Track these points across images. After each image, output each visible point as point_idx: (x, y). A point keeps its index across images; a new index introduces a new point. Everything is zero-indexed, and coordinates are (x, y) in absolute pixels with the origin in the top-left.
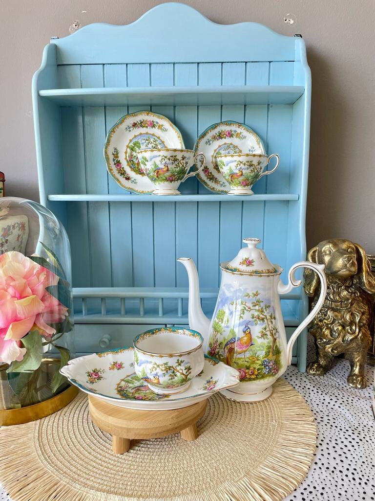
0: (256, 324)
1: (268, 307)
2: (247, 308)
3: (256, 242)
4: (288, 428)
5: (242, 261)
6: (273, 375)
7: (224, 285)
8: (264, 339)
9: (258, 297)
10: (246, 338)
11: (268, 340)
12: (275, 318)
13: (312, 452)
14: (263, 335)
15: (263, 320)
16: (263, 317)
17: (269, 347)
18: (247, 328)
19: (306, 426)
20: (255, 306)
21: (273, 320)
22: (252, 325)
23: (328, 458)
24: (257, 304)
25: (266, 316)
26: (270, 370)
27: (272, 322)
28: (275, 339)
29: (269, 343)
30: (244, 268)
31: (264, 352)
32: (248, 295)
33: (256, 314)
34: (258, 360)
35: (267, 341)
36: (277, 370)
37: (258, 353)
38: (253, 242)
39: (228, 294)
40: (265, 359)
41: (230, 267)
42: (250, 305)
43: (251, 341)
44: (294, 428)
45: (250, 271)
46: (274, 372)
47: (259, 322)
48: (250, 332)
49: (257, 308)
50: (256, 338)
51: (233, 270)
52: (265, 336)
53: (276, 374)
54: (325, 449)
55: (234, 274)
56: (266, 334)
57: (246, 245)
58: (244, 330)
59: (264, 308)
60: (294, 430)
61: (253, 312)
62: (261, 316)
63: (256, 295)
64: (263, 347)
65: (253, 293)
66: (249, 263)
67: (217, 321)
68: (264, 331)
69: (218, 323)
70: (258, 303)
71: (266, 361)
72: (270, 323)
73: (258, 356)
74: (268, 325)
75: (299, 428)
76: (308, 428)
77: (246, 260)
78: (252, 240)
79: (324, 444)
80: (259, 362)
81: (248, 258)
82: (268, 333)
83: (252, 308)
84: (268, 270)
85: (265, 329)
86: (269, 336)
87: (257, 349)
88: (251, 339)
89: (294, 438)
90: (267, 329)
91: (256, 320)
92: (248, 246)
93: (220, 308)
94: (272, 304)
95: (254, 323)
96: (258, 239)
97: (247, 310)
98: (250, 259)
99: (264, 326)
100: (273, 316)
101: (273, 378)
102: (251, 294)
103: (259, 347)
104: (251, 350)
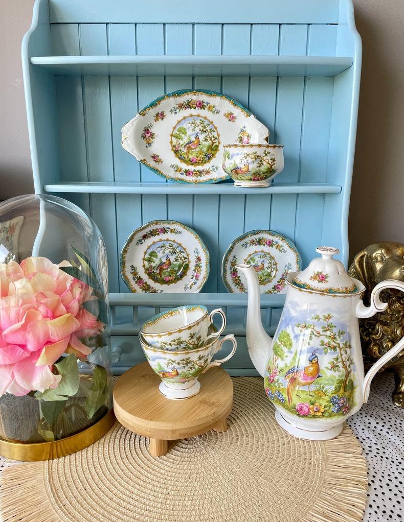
0: (326, 353)
1: (341, 333)
2: (315, 333)
3: (332, 253)
4: (334, 462)
5: (313, 275)
6: (343, 414)
7: (289, 303)
8: (335, 371)
9: (330, 321)
10: (312, 369)
11: (340, 373)
12: (350, 347)
13: (365, 491)
14: (334, 367)
15: (334, 348)
16: (335, 345)
17: (341, 382)
18: (314, 356)
19: (354, 459)
20: (326, 331)
21: (348, 350)
22: (321, 354)
23: (383, 500)
24: (329, 329)
25: (339, 344)
26: (340, 408)
27: (346, 352)
28: (349, 372)
29: (340, 376)
30: (315, 284)
31: (334, 387)
32: (317, 318)
33: (326, 341)
34: (325, 395)
35: (337, 375)
36: (349, 409)
37: (327, 387)
38: (329, 252)
39: (294, 313)
40: (334, 395)
41: (298, 281)
42: (320, 330)
43: (318, 372)
44: (340, 462)
45: (322, 289)
46: (345, 411)
47: (329, 351)
48: (317, 362)
49: (328, 333)
50: (325, 370)
51: (301, 286)
52: (336, 368)
53: (347, 413)
54: (378, 488)
55: (302, 291)
56: (337, 366)
57: (320, 256)
58: (311, 359)
59: (337, 334)
60: (341, 465)
61: (322, 338)
62: (333, 343)
63: (328, 318)
64: (332, 380)
65: (324, 316)
66: (322, 278)
67: (279, 343)
68: (335, 362)
69: (279, 346)
70: (329, 327)
71: (335, 398)
72: (343, 353)
73: (326, 391)
74: (341, 355)
75: (348, 462)
76: (357, 461)
77: (319, 274)
78: (327, 250)
79: (376, 481)
80: (327, 398)
81: (321, 273)
82: (340, 365)
83: (321, 333)
84: (346, 288)
85: (337, 359)
86: (341, 369)
87: (326, 382)
88: (318, 370)
89: (343, 475)
90: (340, 360)
91: (325, 348)
92: (322, 257)
93: (283, 328)
94: (348, 330)
95: (324, 351)
96: (335, 249)
97: (316, 336)
98: (324, 274)
99: (335, 356)
100: (348, 344)
101: (343, 417)
102: (321, 316)
103: (328, 380)
104: (318, 384)
